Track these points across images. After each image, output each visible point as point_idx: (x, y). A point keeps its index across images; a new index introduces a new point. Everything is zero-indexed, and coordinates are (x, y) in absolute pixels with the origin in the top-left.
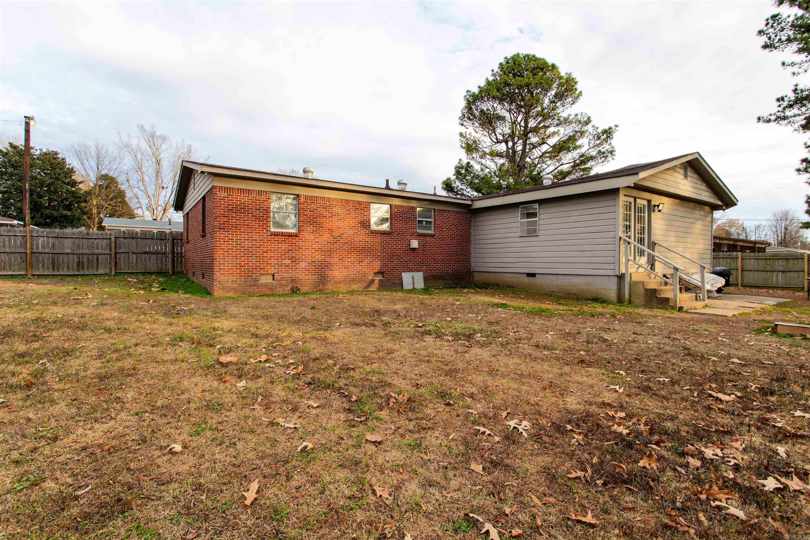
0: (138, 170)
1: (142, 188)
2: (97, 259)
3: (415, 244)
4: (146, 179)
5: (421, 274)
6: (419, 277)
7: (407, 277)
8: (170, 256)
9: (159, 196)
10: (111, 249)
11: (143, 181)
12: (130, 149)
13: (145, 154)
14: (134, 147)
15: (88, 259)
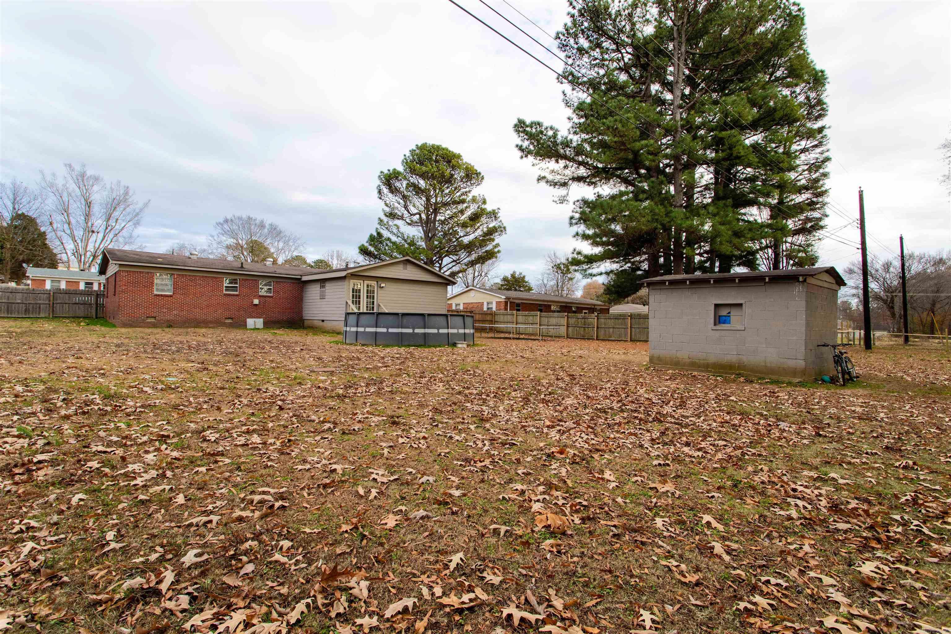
0: (63, 212)
1: (68, 232)
2: (40, 308)
3: (256, 301)
4: (73, 221)
5: (262, 320)
6: (260, 322)
7: (250, 322)
8: (94, 306)
9: (88, 240)
10: (50, 301)
11: (69, 224)
12: (55, 189)
13: (73, 194)
14: (60, 186)
15: (33, 307)
